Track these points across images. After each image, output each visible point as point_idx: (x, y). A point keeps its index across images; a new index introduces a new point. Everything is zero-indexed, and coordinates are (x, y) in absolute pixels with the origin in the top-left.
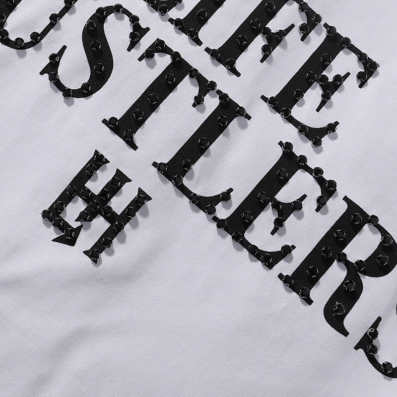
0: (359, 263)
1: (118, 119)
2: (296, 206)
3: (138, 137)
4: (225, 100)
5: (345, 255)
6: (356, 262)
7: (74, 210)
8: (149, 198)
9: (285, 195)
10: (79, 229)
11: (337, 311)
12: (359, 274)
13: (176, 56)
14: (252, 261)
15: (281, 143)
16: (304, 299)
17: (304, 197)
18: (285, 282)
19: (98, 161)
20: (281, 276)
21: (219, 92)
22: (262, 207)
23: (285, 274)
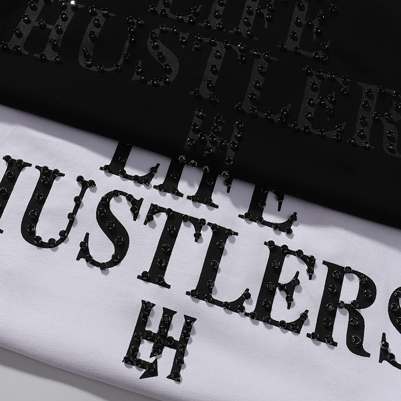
0: (354, 303)
1: (148, 271)
2: (295, 282)
3: (167, 279)
4: (217, 229)
5: (342, 302)
6: (352, 303)
7: (145, 350)
8: (194, 320)
9: (285, 278)
10: (156, 361)
11: (356, 342)
12: (357, 310)
13: (169, 212)
14: (284, 333)
15: (265, 243)
16: (331, 344)
17: (298, 273)
18: (313, 338)
19: (147, 308)
20: (308, 335)
21: (209, 224)
22: (273, 294)
23: (311, 333)
